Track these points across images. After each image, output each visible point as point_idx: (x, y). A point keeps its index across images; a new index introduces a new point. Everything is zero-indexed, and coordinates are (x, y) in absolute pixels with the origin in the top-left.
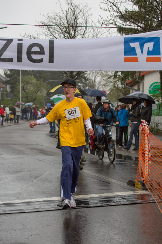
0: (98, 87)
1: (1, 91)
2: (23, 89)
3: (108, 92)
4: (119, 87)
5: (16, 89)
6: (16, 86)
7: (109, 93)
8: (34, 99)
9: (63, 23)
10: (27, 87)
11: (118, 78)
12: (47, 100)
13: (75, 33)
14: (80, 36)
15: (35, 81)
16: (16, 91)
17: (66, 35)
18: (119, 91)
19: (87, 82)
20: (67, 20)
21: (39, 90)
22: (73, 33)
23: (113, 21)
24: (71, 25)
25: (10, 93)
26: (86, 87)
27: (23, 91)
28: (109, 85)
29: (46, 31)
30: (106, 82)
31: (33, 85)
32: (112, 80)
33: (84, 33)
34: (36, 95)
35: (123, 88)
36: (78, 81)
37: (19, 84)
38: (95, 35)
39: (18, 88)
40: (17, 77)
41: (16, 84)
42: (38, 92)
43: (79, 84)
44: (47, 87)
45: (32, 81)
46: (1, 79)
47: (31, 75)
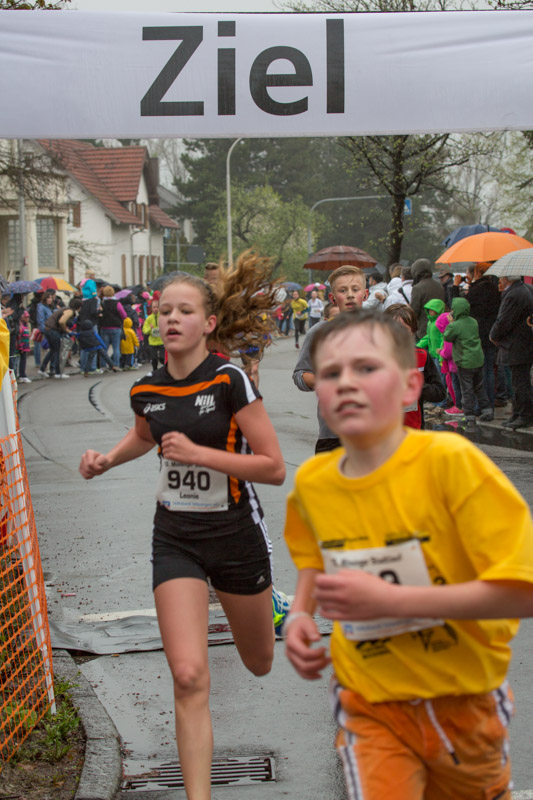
0: (488, 218)
1: (164, 238)
2: (237, 231)
5: (213, 233)
6: (213, 220)
10: (251, 223)
15: (276, 202)
16: (213, 239)
19: (452, 200)
21: (290, 234)
25: (196, 246)
26: (446, 219)
27: (238, 238)
28: (525, 209)
30: (514, 199)
31: (272, 217)
34: (282, 249)
36: (421, 200)
37: (225, 215)
39: (222, 228)
40: (215, 192)
41: (213, 216)
42: (286, 239)
43: (425, 209)
44: (317, 220)
45: (266, 204)
46: (163, 200)
47: (262, 184)
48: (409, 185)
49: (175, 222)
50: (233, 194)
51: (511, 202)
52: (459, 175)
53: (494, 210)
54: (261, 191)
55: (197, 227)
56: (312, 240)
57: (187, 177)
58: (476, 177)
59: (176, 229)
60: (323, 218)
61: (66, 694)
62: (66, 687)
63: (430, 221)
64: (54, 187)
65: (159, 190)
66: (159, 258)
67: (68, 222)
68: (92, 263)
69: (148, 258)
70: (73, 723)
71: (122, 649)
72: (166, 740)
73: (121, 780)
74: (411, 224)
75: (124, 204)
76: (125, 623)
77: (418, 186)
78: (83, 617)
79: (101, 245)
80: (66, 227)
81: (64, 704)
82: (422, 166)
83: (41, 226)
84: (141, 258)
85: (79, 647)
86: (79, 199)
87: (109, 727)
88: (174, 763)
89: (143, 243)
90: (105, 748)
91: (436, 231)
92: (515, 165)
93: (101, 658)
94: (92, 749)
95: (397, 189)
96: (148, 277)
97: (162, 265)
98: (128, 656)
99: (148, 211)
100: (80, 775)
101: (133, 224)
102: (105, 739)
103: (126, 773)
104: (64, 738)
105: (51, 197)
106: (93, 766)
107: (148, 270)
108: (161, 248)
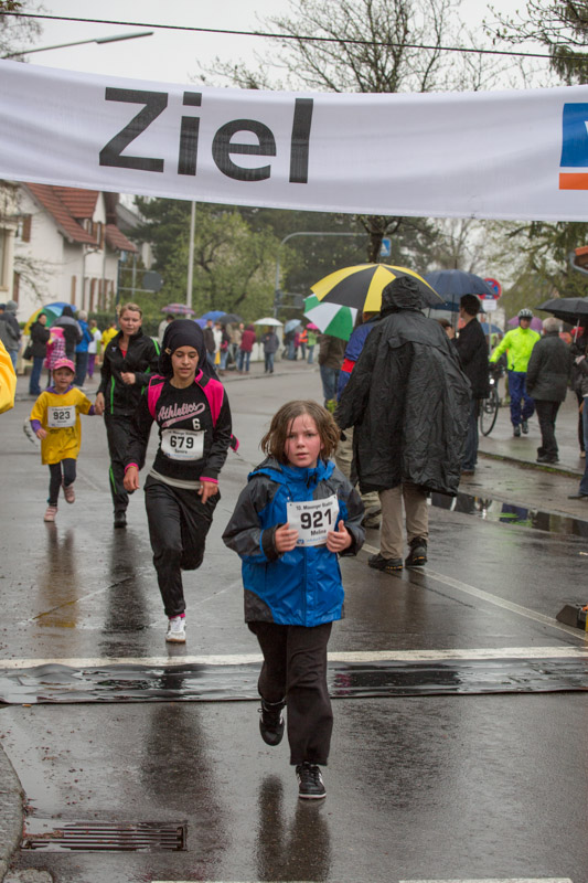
0: (472, 267)
1: (120, 261)
2: (199, 259)
3: (508, 286)
4: (547, 268)
5: (174, 260)
6: (175, 246)
7: (513, 288)
8: (239, 296)
9: (357, 28)
10: (215, 252)
11: (545, 235)
12: (285, 304)
13: (397, 63)
14: (414, 77)
15: (244, 232)
16: (173, 266)
17: (365, 70)
18: (547, 282)
19: (434, 244)
20: (371, 18)
21: (257, 267)
22: (390, 67)
23: (536, 29)
24: (383, 35)
25: (154, 272)
26: (427, 264)
27: (200, 267)
28: (513, 260)
29: (294, 52)
30: (502, 248)
31: (239, 248)
32: (523, 240)
33: (431, 65)
34: (246, 283)
35: (562, 271)
36: (401, 241)
37: (187, 241)
38: (468, 75)
39: (183, 255)
40: (180, 215)
42: (252, 272)
43: (405, 251)
44: (287, 255)
45: (232, 231)
46: (123, 220)
47: (232, 210)
48: (387, 224)
49: (133, 245)
50: (198, 219)
51: (498, 251)
53: (480, 258)
54: (229, 218)
55: (156, 252)
56: (281, 276)
57: (150, 197)
58: (464, 221)
59: (134, 252)
60: (293, 252)
63: (409, 265)
64: (3, 196)
65: (118, 209)
66: (112, 283)
67: (17, 235)
68: (39, 283)
69: (100, 281)
75: (79, 221)
76: (39, 671)
77: (398, 225)
79: (51, 264)
80: (13, 241)
84: (94, 280)
86: (30, 212)
89: (96, 264)
95: (374, 226)
96: (99, 301)
97: (115, 291)
98: (40, 707)
99: (104, 230)
101: (87, 244)
105: (1, 206)
107: (100, 294)
108: (116, 272)
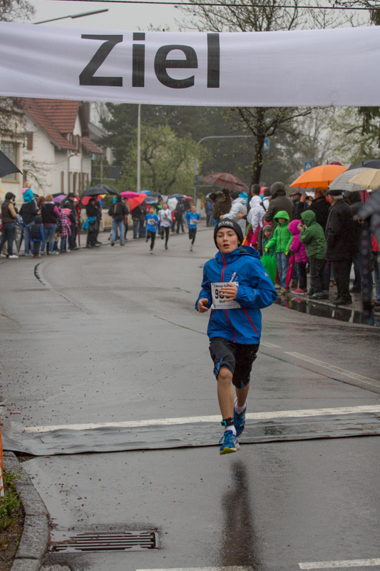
0: (323, 154)
1: (92, 161)
2: (144, 157)
4: (373, 154)
5: (127, 158)
6: (128, 149)
8: (171, 180)
10: (154, 152)
11: (372, 131)
12: (202, 184)
13: (270, 23)
15: (173, 138)
16: (127, 162)
19: (298, 140)
21: (182, 160)
22: (265, 25)
25: (115, 167)
26: (294, 154)
27: (144, 162)
28: (350, 149)
29: (201, 19)
30: (343, 141)
31: (169, 148)
32: (356, 136)
33: (292, 23)
34: (176, 171)
36: (276, 139)
37: (136, 145)
39: (134, 154)
40: (130, 128)
41: (127, 146)
42: (179, 164)
43: (279, 146)
44: (202, 152)
45: (166, 139)
46: (92, 133)
47: (163, 124)
48: (268, 129)
49: (100, 149)
50: (142, 130)
51: (340, 143)
52: (303, 123)
53: (328, 149)
54: (162, 129)
55: (115, 154)
56: (198, 166)
57: (110, 117)
58: (316, 124)
59: (101, 154)
60: (205, 150)
61: (11, 483)
62: (12, 478)
63: (282, 155)
64: (14, 121)
65: (89, 126)
66: (88, 175)
67: (24, 146)
68: (40, 177)
69: (80, 174)
70: (16, 504)
71: (52, 452)
72: (82, 518)
73: (48, 545)
74: (268, 156)
75: (64, 135)
76: (55, 434)
77: (274, 130)
78: (26, 429)
79: (47, 164)
80: (22, 150)
81: (10, 490)
82: (278, 116)
83: (4, 148)
84: (75, 174)
85: (22, 450)
86: (32, 130)
87: (41, 507)
88: (87, 534)
89: (76, 163)
90: (38, 522)
91: (286, 162)
92: (344, 117)
93: (38, 458)
94: (28, 522)
95: (258, 131)
96: (79, 187)
97: (90, 180)
98: (56, 457)
99: (81, 141)
100: (19, 540)
101: (70, 150)
102: (38, 515)
103: (52, 540)
104: (9, 514)
105: (13, 128)
106: (29, 534)
107: (80, 183)
108: (90, 167)
